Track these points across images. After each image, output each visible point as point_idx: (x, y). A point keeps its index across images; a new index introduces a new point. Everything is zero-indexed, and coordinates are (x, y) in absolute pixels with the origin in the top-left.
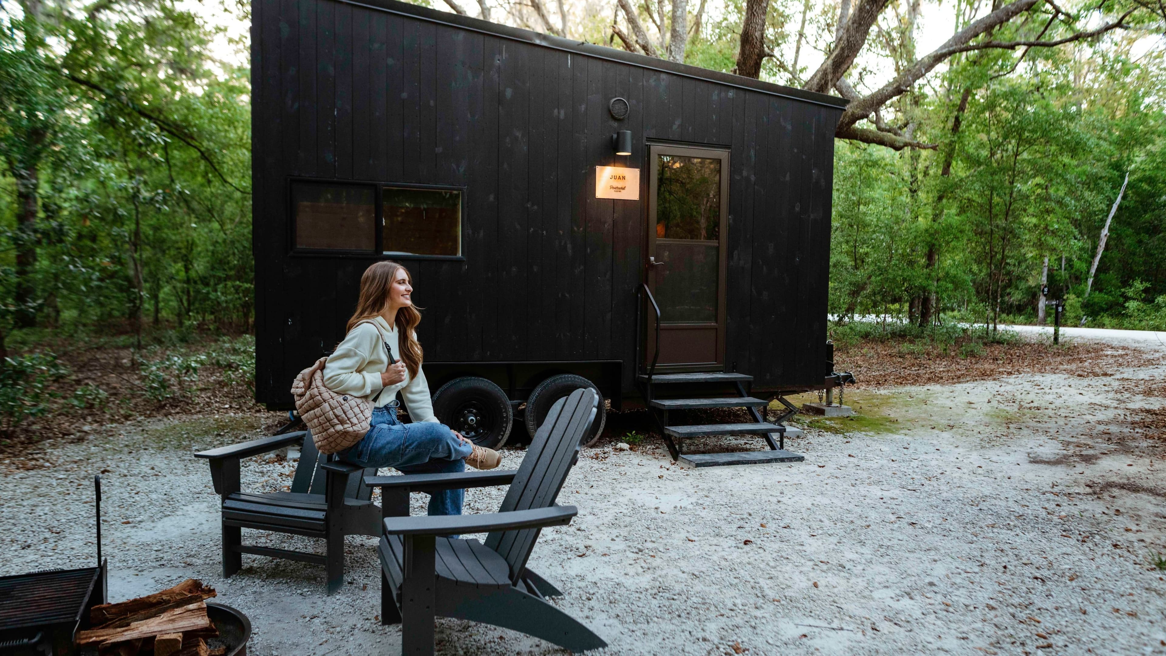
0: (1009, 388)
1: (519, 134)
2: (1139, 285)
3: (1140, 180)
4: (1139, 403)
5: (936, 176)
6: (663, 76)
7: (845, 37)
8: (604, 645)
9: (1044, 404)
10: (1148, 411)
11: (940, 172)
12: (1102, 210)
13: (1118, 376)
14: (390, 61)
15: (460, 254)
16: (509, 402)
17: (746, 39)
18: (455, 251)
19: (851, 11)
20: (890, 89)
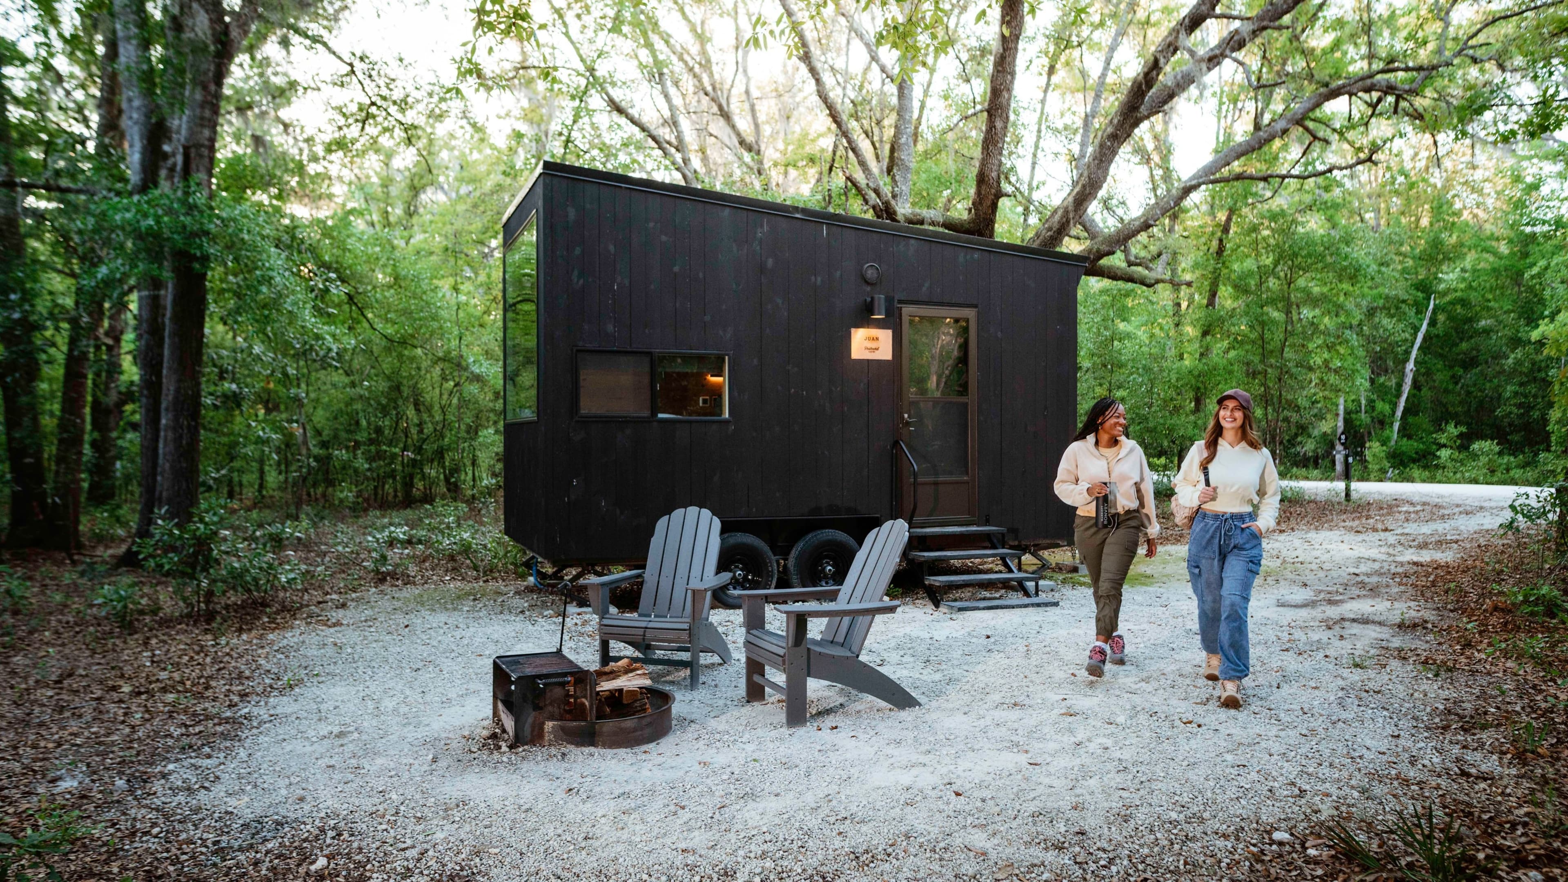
0: (1277, 545)
1: (779, 301)
2: (1452, 430)
3: (1452, 303)
4: (1410, 555)
5: (1200, 307)
6: (912, 242)
7: (1086, 174)
8: (920, 705)
9: (1309, 559)
10: (1415, 564)
11: (1205, 302)
12: (1406, 340)
13: (1399, 531)
14: (664, 238)
15: (726, 415)
16: (774, 558)
17: (982, 179)
18: (720, 414)
19: (1090, 150)
20: (1137, 223)
